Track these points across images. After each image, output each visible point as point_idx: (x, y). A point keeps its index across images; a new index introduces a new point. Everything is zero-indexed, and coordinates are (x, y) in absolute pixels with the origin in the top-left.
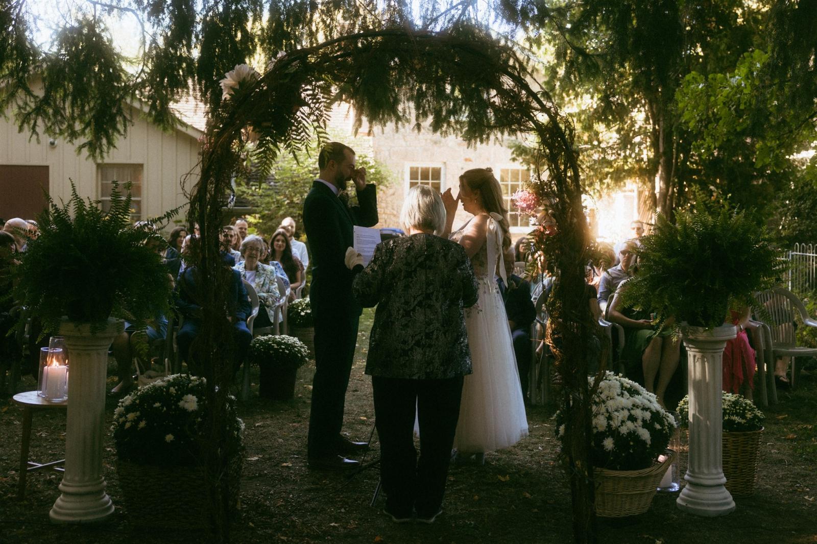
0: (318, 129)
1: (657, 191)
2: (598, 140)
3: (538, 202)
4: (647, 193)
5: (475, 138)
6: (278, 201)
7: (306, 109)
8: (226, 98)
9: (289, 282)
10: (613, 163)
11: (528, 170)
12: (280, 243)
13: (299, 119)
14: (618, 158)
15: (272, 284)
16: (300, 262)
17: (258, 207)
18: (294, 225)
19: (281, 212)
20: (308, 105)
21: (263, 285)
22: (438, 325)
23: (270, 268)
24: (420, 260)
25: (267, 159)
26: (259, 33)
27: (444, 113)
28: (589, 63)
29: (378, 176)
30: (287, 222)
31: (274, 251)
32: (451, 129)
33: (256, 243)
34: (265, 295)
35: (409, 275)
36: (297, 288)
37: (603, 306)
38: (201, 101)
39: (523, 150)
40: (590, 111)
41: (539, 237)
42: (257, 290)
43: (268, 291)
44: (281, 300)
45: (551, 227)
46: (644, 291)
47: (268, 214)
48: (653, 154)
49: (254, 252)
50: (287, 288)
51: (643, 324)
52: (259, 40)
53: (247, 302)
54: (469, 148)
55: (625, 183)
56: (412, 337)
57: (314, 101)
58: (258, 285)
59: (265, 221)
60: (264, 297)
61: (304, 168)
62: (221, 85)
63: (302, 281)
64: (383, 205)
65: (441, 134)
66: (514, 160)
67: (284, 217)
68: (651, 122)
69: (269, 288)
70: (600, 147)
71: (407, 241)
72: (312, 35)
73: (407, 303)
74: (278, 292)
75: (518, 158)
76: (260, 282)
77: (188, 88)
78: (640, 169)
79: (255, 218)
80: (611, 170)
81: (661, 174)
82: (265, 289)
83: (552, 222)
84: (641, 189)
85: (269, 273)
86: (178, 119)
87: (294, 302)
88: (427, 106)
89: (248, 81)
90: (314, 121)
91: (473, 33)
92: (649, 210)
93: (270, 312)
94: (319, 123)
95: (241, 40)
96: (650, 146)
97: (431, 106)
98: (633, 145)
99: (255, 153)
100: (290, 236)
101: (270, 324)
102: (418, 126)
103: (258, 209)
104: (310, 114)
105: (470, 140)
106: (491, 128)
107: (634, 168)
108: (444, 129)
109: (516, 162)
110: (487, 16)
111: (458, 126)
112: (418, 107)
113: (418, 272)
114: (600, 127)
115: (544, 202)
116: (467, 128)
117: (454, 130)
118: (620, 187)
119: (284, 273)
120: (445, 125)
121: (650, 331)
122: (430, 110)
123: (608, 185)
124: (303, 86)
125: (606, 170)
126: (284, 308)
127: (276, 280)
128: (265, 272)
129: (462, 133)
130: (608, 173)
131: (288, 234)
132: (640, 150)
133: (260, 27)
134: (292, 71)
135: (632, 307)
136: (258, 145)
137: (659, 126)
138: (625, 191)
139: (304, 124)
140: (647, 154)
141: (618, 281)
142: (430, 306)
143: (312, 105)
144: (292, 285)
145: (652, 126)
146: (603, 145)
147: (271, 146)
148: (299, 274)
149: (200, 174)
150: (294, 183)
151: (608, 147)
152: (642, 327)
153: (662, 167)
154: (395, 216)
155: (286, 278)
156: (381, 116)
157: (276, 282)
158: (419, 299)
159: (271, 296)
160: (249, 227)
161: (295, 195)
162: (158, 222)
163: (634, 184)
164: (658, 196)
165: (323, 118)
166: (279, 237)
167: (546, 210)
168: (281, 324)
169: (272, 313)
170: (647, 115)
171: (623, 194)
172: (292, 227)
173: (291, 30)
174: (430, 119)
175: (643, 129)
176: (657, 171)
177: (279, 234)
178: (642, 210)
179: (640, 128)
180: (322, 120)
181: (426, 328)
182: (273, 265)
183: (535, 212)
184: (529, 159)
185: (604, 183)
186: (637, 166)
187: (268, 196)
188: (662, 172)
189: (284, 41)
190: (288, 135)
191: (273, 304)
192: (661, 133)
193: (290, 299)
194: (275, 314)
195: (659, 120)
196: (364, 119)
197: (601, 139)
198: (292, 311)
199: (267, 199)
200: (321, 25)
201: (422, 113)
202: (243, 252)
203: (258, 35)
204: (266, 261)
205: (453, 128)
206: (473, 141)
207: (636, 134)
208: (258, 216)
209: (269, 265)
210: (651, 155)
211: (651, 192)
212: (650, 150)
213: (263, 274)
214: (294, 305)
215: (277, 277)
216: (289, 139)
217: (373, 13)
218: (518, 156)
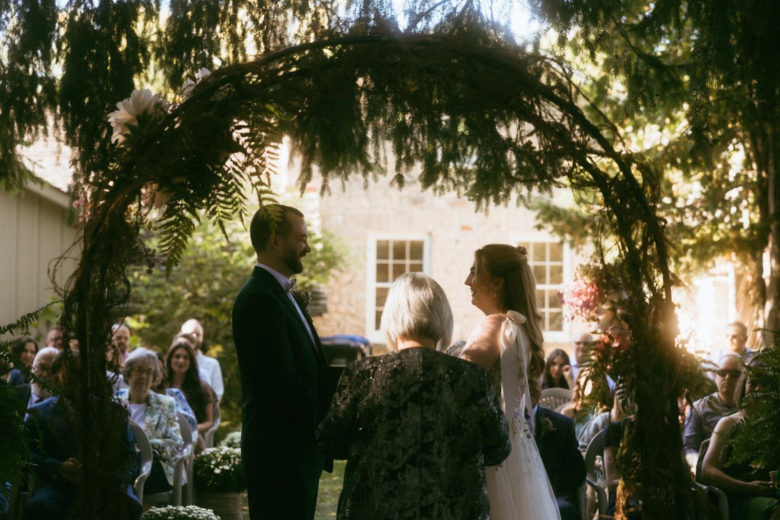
0: (259, 188)
1: (766, 275)
2: (671, 195)
3: (600, 298)
4: (749, 278)
5: (487, 197)
6: (173, 294)
7: (239, 157)
8: (117, 141)
9: (196, 421)
10: (695, 231)
11: (561, 243)
12: (181, 360)
13: (229, 172)
14: (703, 223)
15: (172, 424)
16: (212, 390)
17: (142, 302)
18: (201, 331)
19: (179, 312)
20: (244, 151)
21: (157, 426)
22: (440, 494)
23: (167, 399)
24: (413, 390)
25: (180, 234)
26: (154, 38)
27: (439, 158)
28: (666, 79)
29: (328, 255)
30: (190, 327)
31: (171, 372)
32: (451, 184)
33: (147, 360)
34: (160, 441)
35: (395, 413)
36: (207, 430)
37: (692, 459)
38: (67, 143)
39: (554, 212)
40: (657, 151)
41: (602, 351)
42: (148, 433)
43: (165, 436)
44: (185, 450)
45: (621, 336)
46: (768, 437)
47: (158, 315)
48: (758, 216)
49: (144, 376)
50: (193, 430)
51: (756, 487)
52: (154, 49)
53: (134, 453)
54: (478, 212)
55: (714, 263)
56: (400, 512)
57: (253, 143)
58: (149, 426)
59: (154, 326)
60: (159, 446)
61: (213, 243)
62: (109, 120)
63: (215, 419)
64: (335, 299)
65: (435, 190)
66: (539, 227)
67: (184, 319)
68: (754, 166)
69: (166, 431)
70: (674, 207)
71: (393, 360)
72: (236, 41)
73: (392, 458)
74: (180, 437)
75: (545, 225)
76: (153, 421)
77: (45, 123)
78: (739, 240)
79: (138, 320)
80: (691, 242)
81: (773, 247)
82: (160, 432)
83: (622, 329)
84: (740, 272)
85: (167, 408)
86: (29, 172)
87: (203, 453)
88: (412, 148)
89: (151, 115)
90: (253, 174)
91: (485, 37)
92: (754, 304)
93: (167, 468)
94: (259, 177)
95: (127, 49)
96: (754, 205)
97: (420, 148)
98: (726, 204)
99: (158, 225)
100: (196, 349)
101: (168, 487)
102: (400, 179)
103: (143, 307)
104: (246, 164)
105: (479, 201)
106: (512, 181)
107: (728, 238)
108: (439, 183)
109: (543, 231)
110: (507, 8)
111: (462, 179)
112: (398, 150)
113: (409, 410)
114: (674, 175)
115: (610, 297)
116: (474, 182)
117: (455, 185)
118: (706, 268)
119: (188, 407)
120: (441, 178)
121: (769, 500)
122: (417, 154)
123: (688, 266)
124: (235, 121)
125: (685, 241)
126: (188, 462)
127: (177, 418)
128: (161, 406)
129: (466, 188)
130: (687, 247)
131: (193, 346)
132: (738, 211)
133: (155, 30)
134: (220, 99)
135: (748, 462)
136: (167, 212)
137: (767, 172)
138: (714, 275)
139: (236, 180)
140: (749, 217)
141: (714, 419)
142: (429, 465)
143: (249, 151)
144: (200, 426)
145: (755, 173)
146: (680, 204)
147: (187, 214)
148: (210, 409)
149: (80, 258)
150: (199, 266)
151: (686, 207)
152: (754, 493)
153: (774, 237)
154: (352, 315)
155: (191, 414)
156: (340, 164)
157: (178, 422)
158: (411, 452)
159: (170, 444)
160: (131, 335)
161: (200, 284)
162: (8, 332)
163: (729, 263)
164: (767, 282)
165: (266, 170)
166: (179, 352)
167: (613, 310)
168: (184, 487)
169: (171, 470)
170: (748, 156)
171: (712, 279)
172: (198, 335)
173: (204, 33)
174: (418, 168)
175: (742, 178)
176: (766, 244)
177: (180, 346)
178: (742, 303)
179: (738, 176)
180: (264, 173)
181: (422, 499)
182: (172, 394)
183: (597, 312)
184: (563, 227)
185: (681, 263)
186: (732, 235)
187: (159, 286)
188: (773, 244)
189: (193, 51)
190: (214, 196)
191: (172, 456)
192: (771, 184)
193: (198, 449)
194: (175, 472)
195: (766, 163)
196: (315, 168)
197: (675, 194)
198: (200, 467)
199: (157, 292)
200: (250, 25)
201: (405, 159)
202: (127, 375)
203: (153, 42)
204: (160, 389)
205: (453, 181)
206: (484, 201)
207: (731, 186)
208: (143, 317)
209: (164, 393)
210: (756, 218)
211: (756, 276)
212: (753, 210)
213: (158, 409)
214: (203, 457)
215: (179, 414)
216: (213, 203)
217: (329, 6)
218: (545, 221)
